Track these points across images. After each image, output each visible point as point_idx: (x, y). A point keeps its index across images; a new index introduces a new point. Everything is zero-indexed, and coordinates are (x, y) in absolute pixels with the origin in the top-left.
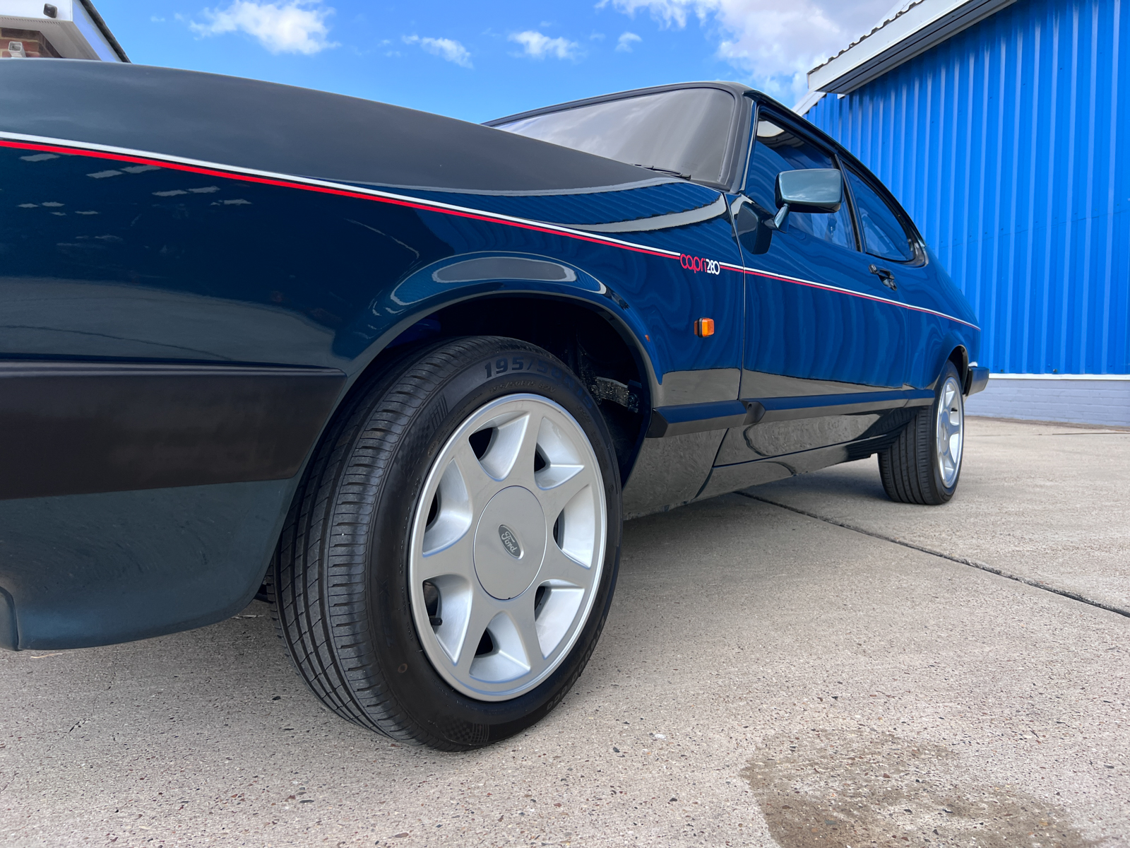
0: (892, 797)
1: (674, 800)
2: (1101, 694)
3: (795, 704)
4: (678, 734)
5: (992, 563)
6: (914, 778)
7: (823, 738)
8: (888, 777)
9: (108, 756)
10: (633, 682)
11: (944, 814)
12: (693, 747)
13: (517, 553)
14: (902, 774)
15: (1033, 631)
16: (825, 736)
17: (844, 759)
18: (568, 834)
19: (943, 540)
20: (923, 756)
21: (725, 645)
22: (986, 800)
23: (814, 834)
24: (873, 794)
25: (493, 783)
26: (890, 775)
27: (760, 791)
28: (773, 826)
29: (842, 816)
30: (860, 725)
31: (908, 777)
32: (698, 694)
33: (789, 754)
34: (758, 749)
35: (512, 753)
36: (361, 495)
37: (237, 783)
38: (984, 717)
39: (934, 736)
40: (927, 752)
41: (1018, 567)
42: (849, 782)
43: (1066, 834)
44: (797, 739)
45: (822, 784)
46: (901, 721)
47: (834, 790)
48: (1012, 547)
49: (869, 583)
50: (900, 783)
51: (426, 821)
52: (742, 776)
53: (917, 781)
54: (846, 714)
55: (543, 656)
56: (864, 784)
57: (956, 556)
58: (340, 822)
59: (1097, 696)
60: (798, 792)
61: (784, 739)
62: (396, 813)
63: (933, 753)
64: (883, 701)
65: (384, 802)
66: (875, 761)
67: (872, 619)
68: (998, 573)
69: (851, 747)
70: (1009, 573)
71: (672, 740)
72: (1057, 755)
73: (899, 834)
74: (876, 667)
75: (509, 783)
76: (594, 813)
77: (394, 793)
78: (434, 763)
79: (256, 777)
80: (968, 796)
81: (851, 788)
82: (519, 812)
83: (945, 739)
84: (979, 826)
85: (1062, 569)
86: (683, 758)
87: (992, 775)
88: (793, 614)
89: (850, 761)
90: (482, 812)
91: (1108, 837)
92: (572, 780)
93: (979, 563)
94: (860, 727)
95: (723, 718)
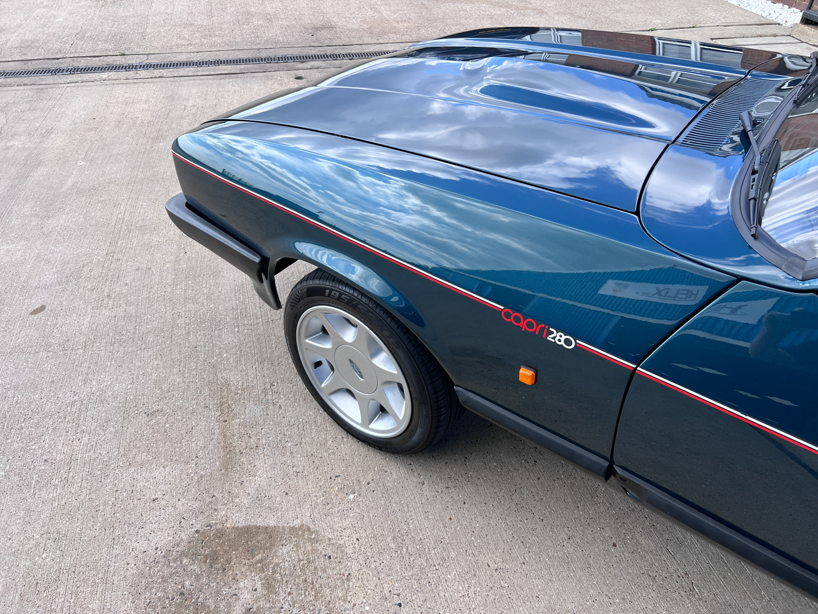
0: (269, 586)
3: (389, 576)
4: (353, 505)
6: (285, 607)
7: (338, 576)
8: (289, 594)
11: (249, 606)
12: (336, 510)
14: (290, 602)
16: (342, 579)
23: (247, 542)
24: (274, 580)
26: (291, 596)
27: (287, 530)
28: (258, 528)
29: (258, 557)
30: (354, 603)
31: (287, 603)
33: (322, 553)
42: (288, 572)
44: (340, 563)
45: (288, 559)
47: (281, 563)
50: (282, 598)
52: (303, 525)
53: (282, 608)
56: (284, 579)
60: (282, 545)
61: (340, 555)
69: (326, 588)
71: (346, 501)
73: (237, 577)
76: (283, 465)
81: (282, 571)
82: (290, 441)
86: (325, 504)
90: (292, 429)
92: (311, 459)
95: (373, 530)
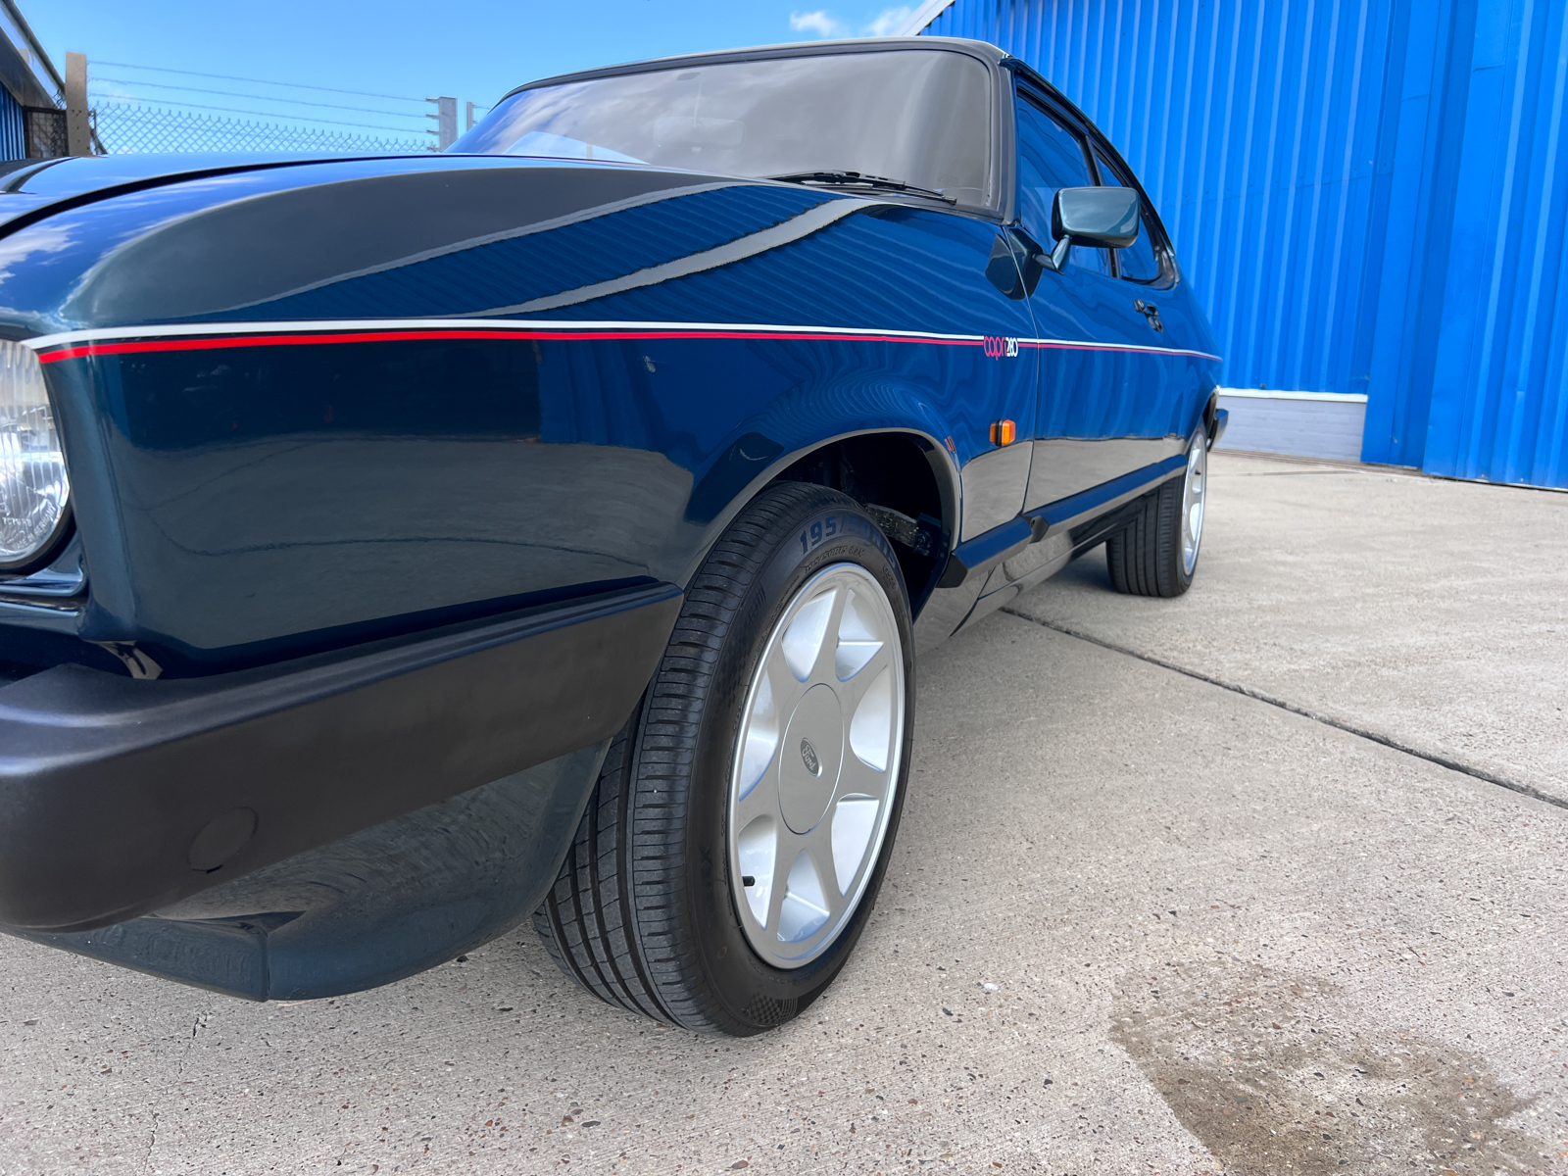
0: (1292, 1056)
1: (1048, 1082)
2: (1464, 889)
3: (1130, 926)
4: (1011, 981)
5: (1270, 690)
6: (1307, 1027)
7: (1184, 976)
8: (1279, 1028)
9: (275, 1073)
10: (922, 903)
11: (1360, 1076)
12: (1038, 1001)
13: (816, 770)
14: (1293, 1022)
15: (1355, 795)
16: (1185, 972)
17: (1220, 1005)
18: (945, 1144)
19: (1201, 655)
20: (1306, 994)
21: (1008, 837)
22: (1396, 1052)
23: (1228, 1117)
24: (1272, 1055)
25: (820, 1075)
26: (1280, 1025)
27: (1143, 1060)
28: (1178, 1109)
30: (1219, 952)
31: (1300, 1026)
32: (1009, 917)
33: (1155, 1003)
34: (1115, 997)
35: (820, 1026)
36: (678, 738)
37: (482, 1103)
38: (1350, 931)
39: (1306, 964)
40: (1307, 987)
41: (1304, 695)
42: (1239, 1039)
43: (1496, 1092)
44: (1155, 979)
45: (1210, 1045)
46: (1262, 943)
47: (1227, 1052)
48: (1285, 667)
49: (1139, 728)
50: (1295, 1035)
51: (761, 1142)
52: (1114, 1040)
53: (1313, 1031)
54: (1195, 937)
55: (841, 894)
56: (1257, 1040)
57: (1226, 680)
58: (650, 1152)
59: (1460, 892)
60: (1187, 1059)
61: (1140, 980)
62: (717, 1132)
63: (1315, 989)
64: (1229, 914)
65: (693, 1116)
66: (1256, 1006)
67: (1166, 786)
68: (1282, 705)
69: (1221, 987)
70: (1296, 706)
71: (1008, 992)
72: (1448, 981)
73: (1321, 1109)
74: (1201, 863)
75: (839, 1074)
76: (961, 1109)
77: (699, 1101)
78: (728, 1050)
79: (502, 1090)
80: (1376, 1048)
81: (1244, 1047)
82: (870, 1116)
83: (1320, 967)
84: (1401, 1089)
85: (1354, 698)
86: (1033, 1019)
87: (1390, 1016)
88: (1072, 783)
89: (1228, 1009)
90: (825, 1121)
91: (1539, 1093)
92: (913, 1062)
93: (1257, 690)
94: (1220, 955)
95: (1054, 952)
